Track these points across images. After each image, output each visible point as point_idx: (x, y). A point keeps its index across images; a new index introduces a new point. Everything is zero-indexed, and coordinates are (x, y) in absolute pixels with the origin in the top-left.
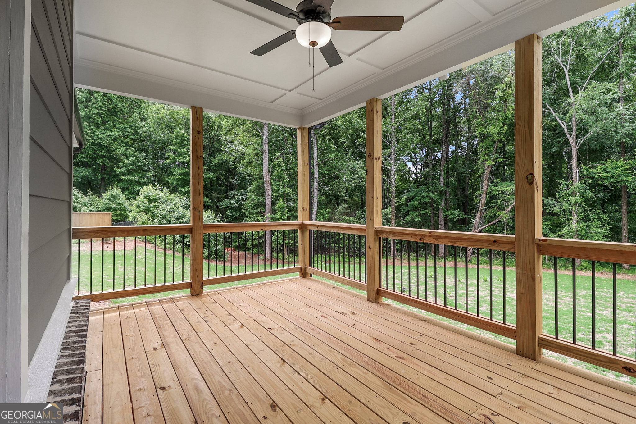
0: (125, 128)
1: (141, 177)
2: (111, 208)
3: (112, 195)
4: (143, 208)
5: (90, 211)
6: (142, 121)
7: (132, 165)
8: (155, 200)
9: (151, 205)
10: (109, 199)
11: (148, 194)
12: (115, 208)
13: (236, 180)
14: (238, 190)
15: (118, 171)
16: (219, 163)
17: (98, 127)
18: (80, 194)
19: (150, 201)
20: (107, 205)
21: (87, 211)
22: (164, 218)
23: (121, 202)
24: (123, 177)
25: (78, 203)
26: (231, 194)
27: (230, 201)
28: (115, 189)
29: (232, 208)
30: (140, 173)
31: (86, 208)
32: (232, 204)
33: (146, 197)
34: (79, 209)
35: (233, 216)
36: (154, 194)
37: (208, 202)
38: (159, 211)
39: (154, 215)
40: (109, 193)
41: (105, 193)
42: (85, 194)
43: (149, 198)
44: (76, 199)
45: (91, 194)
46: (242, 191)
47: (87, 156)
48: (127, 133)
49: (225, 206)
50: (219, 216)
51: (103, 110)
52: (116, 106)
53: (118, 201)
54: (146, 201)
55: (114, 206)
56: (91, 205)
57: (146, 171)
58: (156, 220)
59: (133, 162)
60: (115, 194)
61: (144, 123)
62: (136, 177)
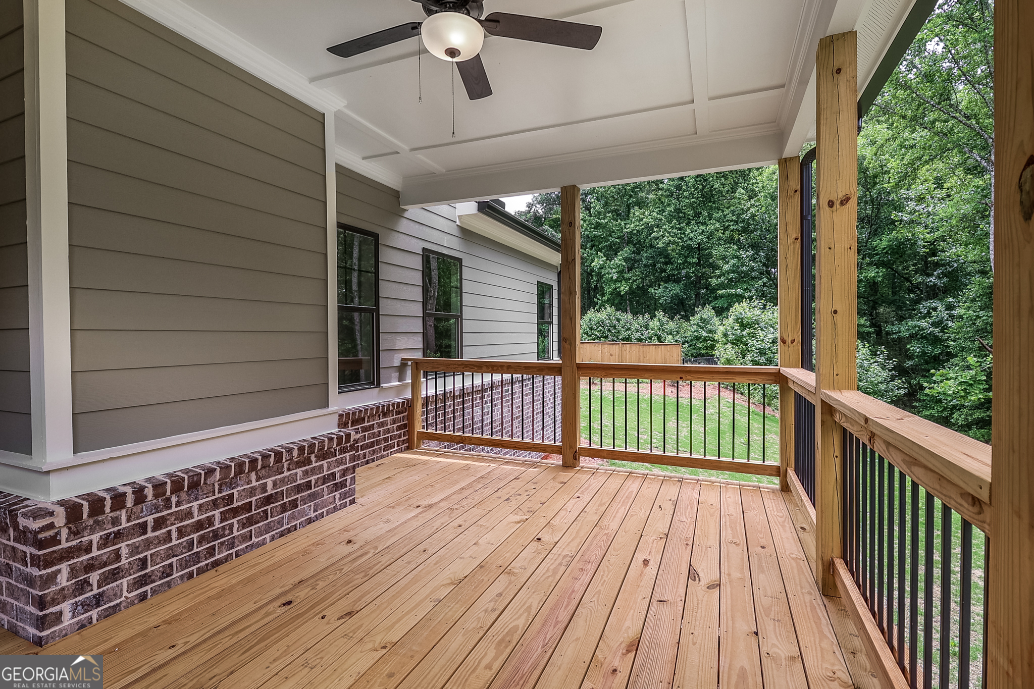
0: (725, 216)
1: (747, 289)
2: (700, 338)
3: (701, 319)
4: (731, 337)
5: (676, 341)
6: (750, 198)
7: (733, 272)
8: (749, 325)
9: (744, 333)
10: (698, 325)
11: (740, 316)
12: (705, 337)
13: (938, 277)
14: (941, 300)
15: (714, 282)
16: (890, 247)
17: (688, 224)
18: (666, 319)
19: (743, 326)
20: (695, 334)
21: (672, 341)
22: (762, 352)
23: (713, 328)
24: (720, 292)
25: (663, 330)
26: (923, 307)
27: (919, 323)
28: (706, 310)
29: (923, 337)
30: (745, 282)
31: (670, 337)
32: (923, 329)
33: (737, 320)
34: (664, 338)
35: (924, 353)
36: (749, 315)
37: (863, 326)
38: (755, 341)
39: (747, 348)
40: (697, 317)
41: (693, 316)
42: (672, 318)
43: (742, 322)
44: (662, 326)
45: (678, 318)
46: (951, 300)
47: (677, 266)
48: (727, 224)
49: (906, 334)
50: (882, 352)
51: (695, 198)
52: (712, 187)
53: (709, 327)
54: (737, 326)
55: (705, 334)
56: (678, 332)
57: (753, 278)
58: (749, 357)
59: (733, 266)
60: (705, 316)
61: (752, 201)
62: (739, 290)
